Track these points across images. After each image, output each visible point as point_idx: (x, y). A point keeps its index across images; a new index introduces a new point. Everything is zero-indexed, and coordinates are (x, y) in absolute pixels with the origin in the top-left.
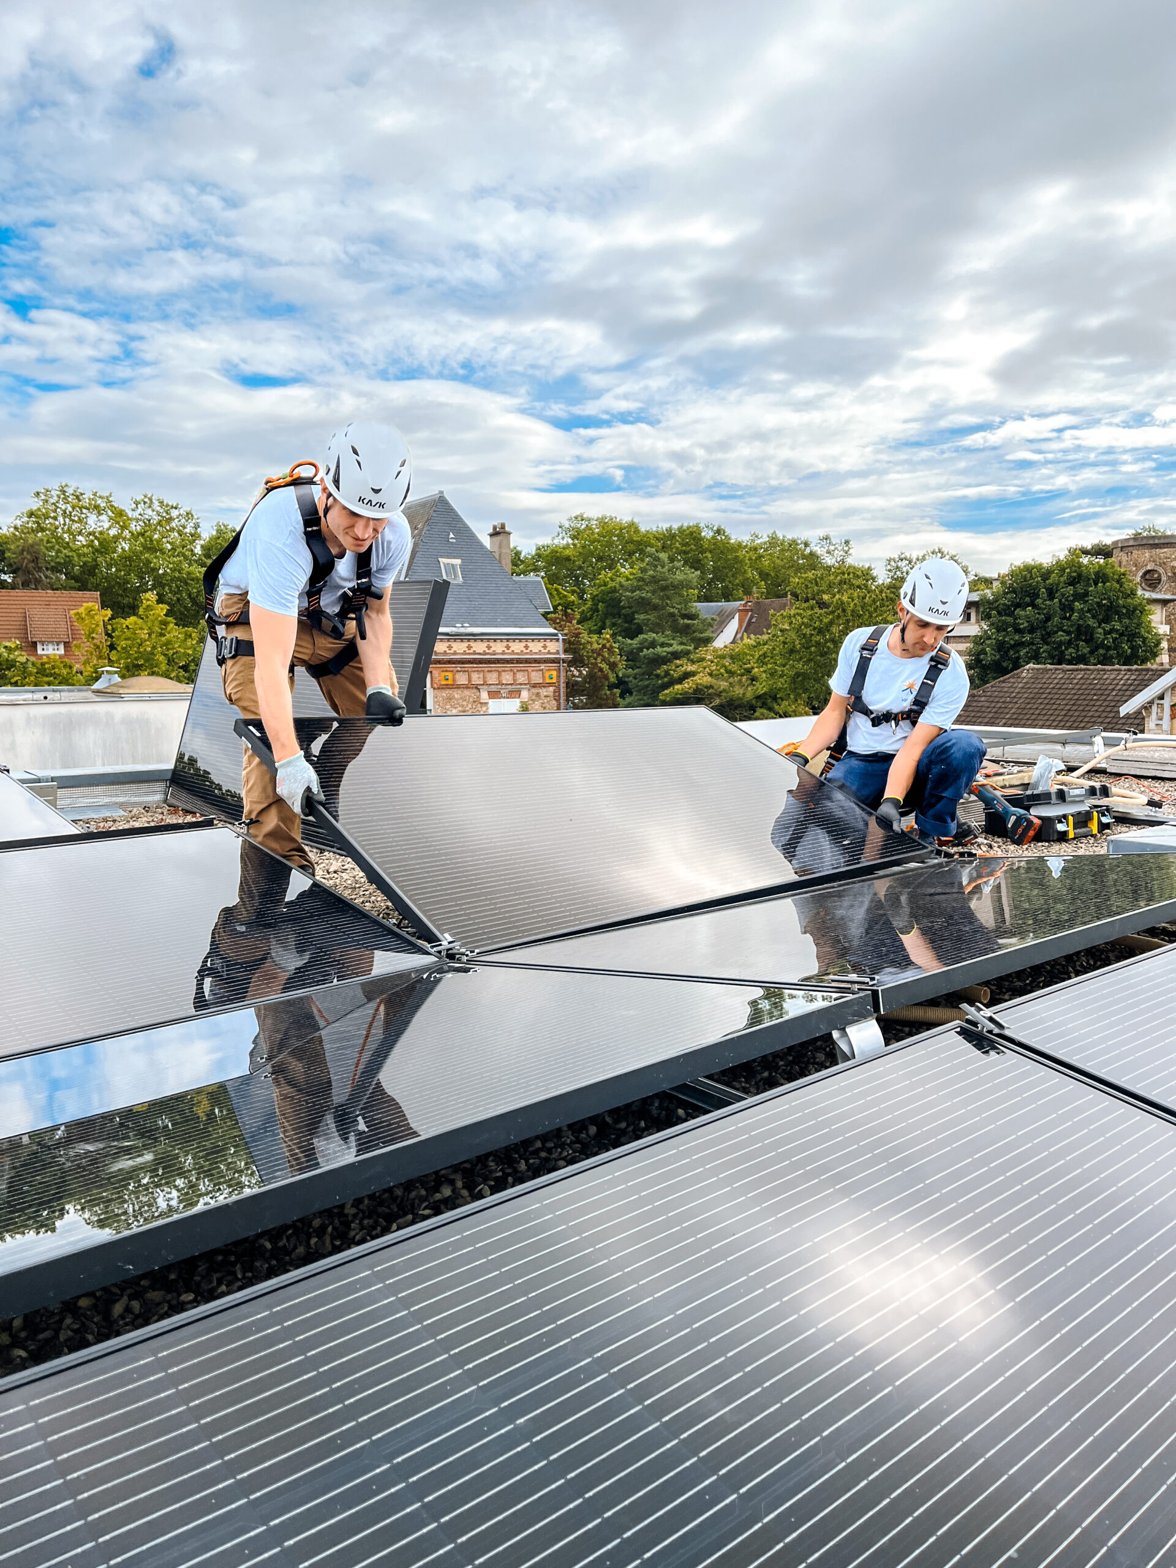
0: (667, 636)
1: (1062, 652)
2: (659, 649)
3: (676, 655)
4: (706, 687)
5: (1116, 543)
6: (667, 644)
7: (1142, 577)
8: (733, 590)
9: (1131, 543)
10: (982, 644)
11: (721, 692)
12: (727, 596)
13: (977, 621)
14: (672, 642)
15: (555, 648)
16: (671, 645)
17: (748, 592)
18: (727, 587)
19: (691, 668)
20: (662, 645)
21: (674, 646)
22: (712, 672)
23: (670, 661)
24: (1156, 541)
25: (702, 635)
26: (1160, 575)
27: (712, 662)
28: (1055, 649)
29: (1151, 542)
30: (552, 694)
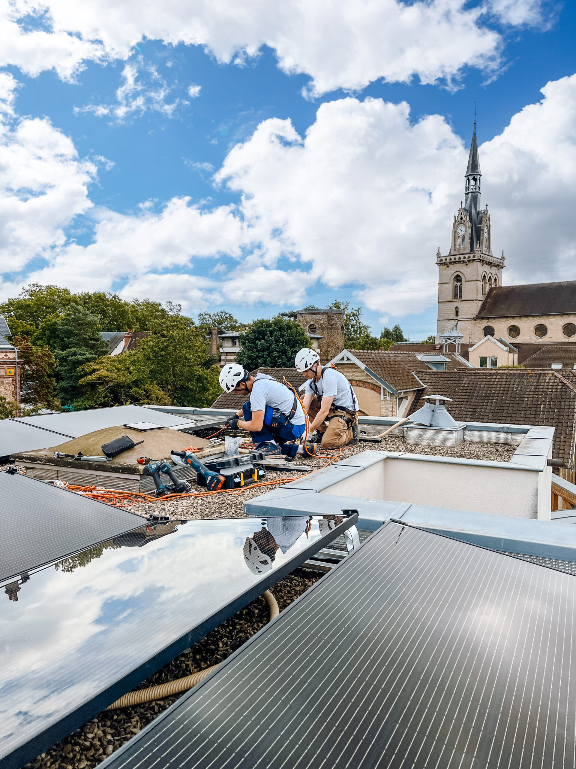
0: (83, 350)
1: (276, 361)
2: (78, 357)
3: (88, 360)
4: (104, 377)
5: (298, 312)
6: (83, 354)
7: (309, 327)
8: (123, 326)
9: (304, 312)
10: (241, 356)
11: (113, 379)
12: (119, 329)
13: (239, 345)
14: (86, 353)
15: (13, 356)
16: (85, 355)
17: (130, 328)
18: (119, 325)
19: (96, 367)
20: (80, 354)
21: (87, 355)
22: (108, 369)
23: (84, 363)
24: (314, 312)
25: (102, 350)
26: (316, 327)
27: (108, 364)
28: (273, 359)
29: (312, 312)
30: (11, 382)
